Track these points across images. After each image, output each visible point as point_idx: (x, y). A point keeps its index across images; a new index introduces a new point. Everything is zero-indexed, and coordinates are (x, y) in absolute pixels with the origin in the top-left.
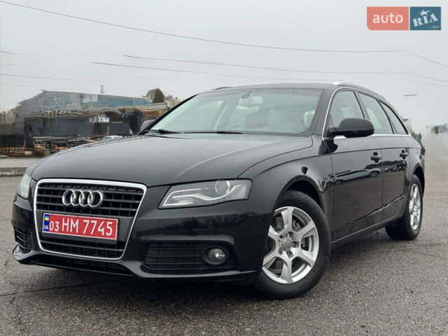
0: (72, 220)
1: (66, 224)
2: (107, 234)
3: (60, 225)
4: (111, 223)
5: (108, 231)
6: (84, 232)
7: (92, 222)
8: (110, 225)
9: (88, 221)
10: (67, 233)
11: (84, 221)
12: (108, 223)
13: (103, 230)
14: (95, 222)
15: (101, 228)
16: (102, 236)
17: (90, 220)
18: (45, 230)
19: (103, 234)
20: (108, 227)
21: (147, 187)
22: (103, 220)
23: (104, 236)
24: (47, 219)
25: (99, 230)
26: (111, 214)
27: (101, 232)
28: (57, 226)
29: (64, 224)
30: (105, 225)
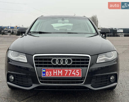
0: (59, 71)
1: (55, 72)
2: (77, 75)
3: (52, 73)
4: (78, 70)
5: (78, 74)
6: (65, 75)
7: (69, 70)
8: (78, 71)
9: (67, 71)
10: (56, 76)
11: (65, 70)
12: (77, 71)
13: (75, 74)
14: (71, 71)
15: (74, 73)
16: (74, 76)
17: (68, 70)
18: (43, 76)
19: (75, 75)
20: (77, 72)
21: (91, 56)
22: (75, 70)
23: (75, 76)
24: (44, 71)
25: (73, 73)
26: (76, 67)
27: (74, 74)
28: (50, 73)
29: (54, 72)
30: (75, 72)
